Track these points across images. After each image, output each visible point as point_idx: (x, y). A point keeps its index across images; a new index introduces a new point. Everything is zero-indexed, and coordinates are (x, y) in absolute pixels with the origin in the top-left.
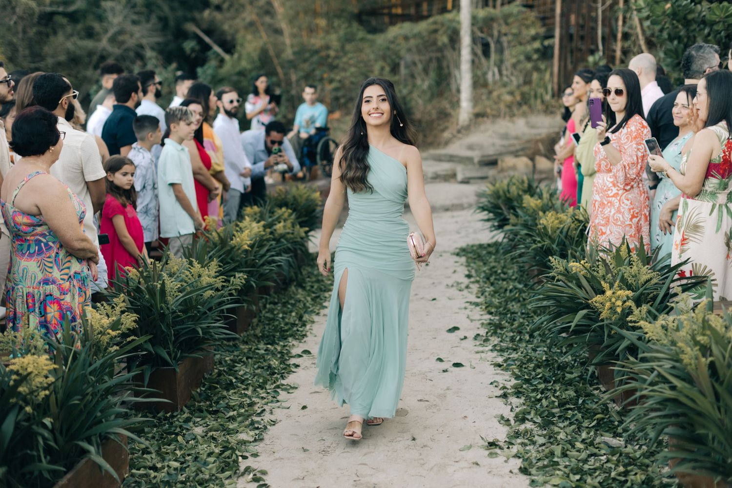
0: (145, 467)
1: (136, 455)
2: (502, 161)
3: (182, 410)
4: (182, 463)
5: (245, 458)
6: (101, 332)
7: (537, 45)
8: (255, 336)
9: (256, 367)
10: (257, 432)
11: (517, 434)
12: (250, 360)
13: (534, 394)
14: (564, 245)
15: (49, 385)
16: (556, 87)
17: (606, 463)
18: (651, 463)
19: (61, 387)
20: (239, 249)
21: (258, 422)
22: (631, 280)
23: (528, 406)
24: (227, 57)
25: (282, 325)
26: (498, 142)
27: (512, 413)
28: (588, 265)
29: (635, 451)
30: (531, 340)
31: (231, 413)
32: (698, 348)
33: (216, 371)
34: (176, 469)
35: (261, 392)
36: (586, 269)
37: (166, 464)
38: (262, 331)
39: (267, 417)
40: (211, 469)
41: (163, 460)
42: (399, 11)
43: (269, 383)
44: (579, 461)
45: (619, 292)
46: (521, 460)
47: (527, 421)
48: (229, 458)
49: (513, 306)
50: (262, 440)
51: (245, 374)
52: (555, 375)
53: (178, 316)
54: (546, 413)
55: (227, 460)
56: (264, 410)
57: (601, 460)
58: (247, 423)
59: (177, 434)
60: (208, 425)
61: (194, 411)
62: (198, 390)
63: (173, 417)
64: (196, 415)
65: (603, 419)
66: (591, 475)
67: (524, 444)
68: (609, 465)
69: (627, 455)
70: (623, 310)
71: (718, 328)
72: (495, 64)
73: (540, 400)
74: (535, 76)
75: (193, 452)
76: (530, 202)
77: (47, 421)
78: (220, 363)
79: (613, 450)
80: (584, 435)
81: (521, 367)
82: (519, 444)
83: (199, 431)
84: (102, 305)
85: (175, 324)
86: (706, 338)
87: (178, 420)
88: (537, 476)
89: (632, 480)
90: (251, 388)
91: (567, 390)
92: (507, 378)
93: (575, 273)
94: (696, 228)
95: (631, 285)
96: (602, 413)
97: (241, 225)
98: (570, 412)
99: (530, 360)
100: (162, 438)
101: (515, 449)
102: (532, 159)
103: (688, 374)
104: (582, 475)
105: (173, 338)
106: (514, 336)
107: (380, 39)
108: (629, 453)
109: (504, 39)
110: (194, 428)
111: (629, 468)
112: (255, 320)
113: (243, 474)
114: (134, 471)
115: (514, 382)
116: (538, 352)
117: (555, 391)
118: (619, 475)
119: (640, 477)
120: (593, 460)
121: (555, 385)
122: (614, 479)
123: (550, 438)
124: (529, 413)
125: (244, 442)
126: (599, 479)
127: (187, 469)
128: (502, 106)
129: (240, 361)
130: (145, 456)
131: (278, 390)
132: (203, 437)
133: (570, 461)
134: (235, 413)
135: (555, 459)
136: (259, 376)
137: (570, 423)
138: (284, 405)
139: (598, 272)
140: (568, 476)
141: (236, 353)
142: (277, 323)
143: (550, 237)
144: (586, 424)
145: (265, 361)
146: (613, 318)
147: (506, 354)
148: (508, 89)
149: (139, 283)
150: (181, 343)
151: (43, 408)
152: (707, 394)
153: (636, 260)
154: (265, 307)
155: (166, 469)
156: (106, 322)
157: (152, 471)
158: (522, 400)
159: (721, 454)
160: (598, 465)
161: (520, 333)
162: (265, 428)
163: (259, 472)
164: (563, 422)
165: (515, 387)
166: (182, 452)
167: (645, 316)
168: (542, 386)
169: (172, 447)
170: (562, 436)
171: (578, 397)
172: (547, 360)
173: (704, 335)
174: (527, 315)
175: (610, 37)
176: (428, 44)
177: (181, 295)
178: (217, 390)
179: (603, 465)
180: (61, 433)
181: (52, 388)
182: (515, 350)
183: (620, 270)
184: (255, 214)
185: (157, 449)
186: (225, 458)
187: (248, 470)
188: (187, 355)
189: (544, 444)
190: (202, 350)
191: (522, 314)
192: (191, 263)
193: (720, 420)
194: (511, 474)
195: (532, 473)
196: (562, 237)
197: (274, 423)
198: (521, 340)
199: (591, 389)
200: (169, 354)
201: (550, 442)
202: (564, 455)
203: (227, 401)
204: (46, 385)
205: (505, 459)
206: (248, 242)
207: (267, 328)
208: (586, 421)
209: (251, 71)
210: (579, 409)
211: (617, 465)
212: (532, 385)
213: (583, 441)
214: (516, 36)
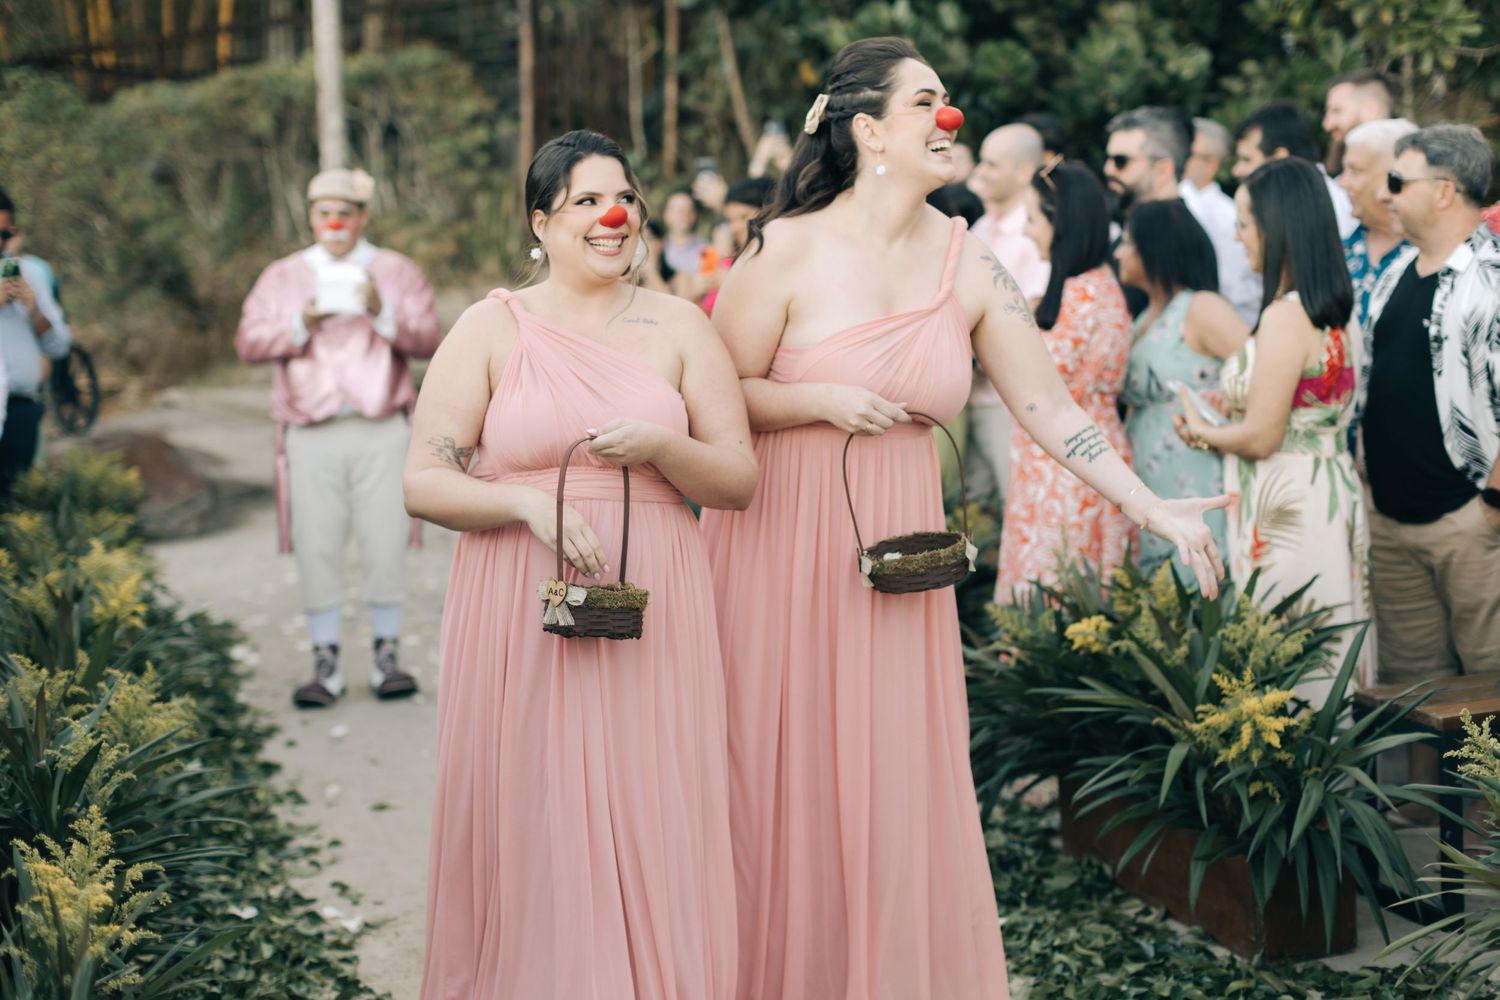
7: (480, 134)
22: (1254, 657)
28: (1105, 626)
42: (108, 59)
74: (482, 202)
94: (1283, 516)
109: (407, 126)
146: (1254, 759)
148: (422, 228)
153: (1251, 608)
214: (436, 113)
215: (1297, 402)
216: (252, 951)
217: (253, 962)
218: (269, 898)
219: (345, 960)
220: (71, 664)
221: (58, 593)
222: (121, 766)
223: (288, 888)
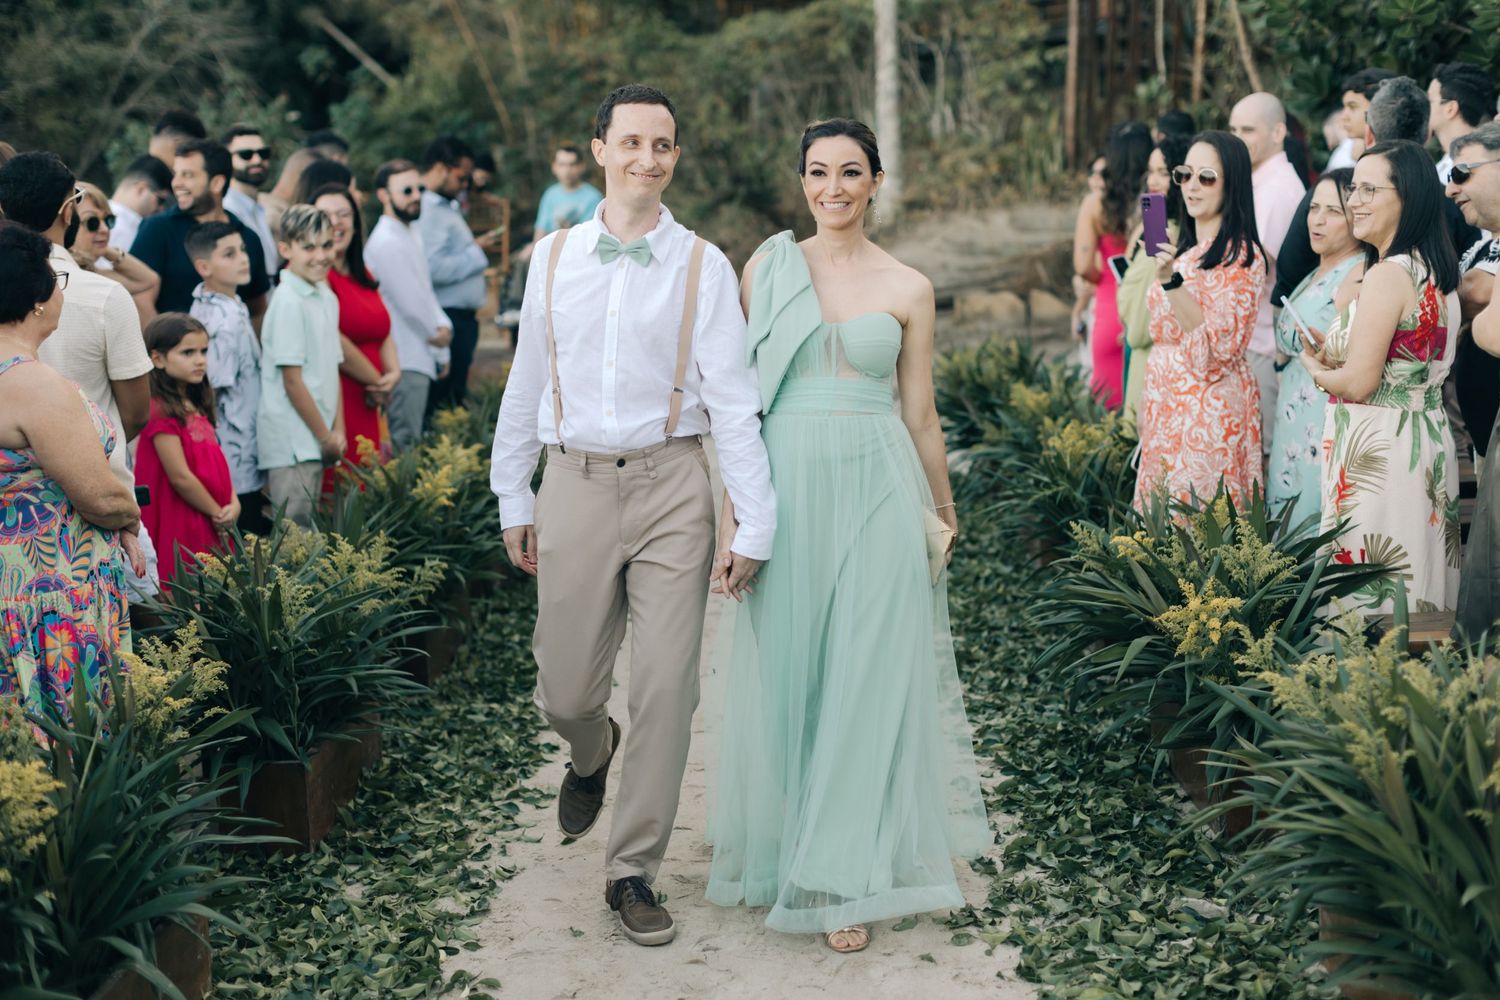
0: (245, 976)
1: (226, 949)
2: (963, 301)
3: (318, 849)
4: (322, 966)
5: (452, 951)
6: (151, 702)
7: (1031, 59)
8: (465, 682)
9: (469, 751)
10: (475, 894)
11: (1011, 894)
12: (456, 737)
13: (1041, 806)
14: (1098, 491)
15: (46, 823)
16: (1070, 147)
17: (1192, 953)
18: (1283, 953)
19: (71, 821)
20: (429, 505)
21: (477, 873)
22: (1237, 574)
23: (1030, 831)
24: (392, 82)
25: (521, 660)
26: (955, 261)
27: (997, 847)
28: (1149, 541)
29: (1251, 929)
30: (1033, 686)
31: (422, 855)
32: (1382, 730)
33: (387, 761)
34: (309, 979)
35: (481, 806)
36: (1145, 549)
37: (289, 967)
38: (479, 673)
39: (495, 862)
40: (382, 979)
41: (283, 958)
43: (497, 786)
44: (1137, 950)
45: (1216, 602)
46: (1019, 949)
47: (1028, 865)
48: (419, 953)
49: (992, 612)
50: (486, 912)
51: (447, 767)
52: (1082, 763)
53: (310, 656)
54: (1068, 847)
55: (416, 958)
56: (489, 846)
57: (1182, 948)
58: (454, 875)
59: (310, 903)
60: (373, 882)
61: (344, 849)
62: (351, 805)
63: (299, 863)
64: (348, 858)
65: (1183, 858)
66: (1162, 981)
67: (1024, 916)
68: (1200, 958)
69: (1236, 938)
70: (1223, 636)
71: (1424, 691)
72: (946, 99)
73: (1053, 819)
74: (1028, 123)
75: (344, 941)
76: (1025, 396)
77: (44, 899)
78: (395, 744)
79: (1207, 927)
80: (1146, 894)
81: (1014, 745)
82: (1015, 914)
83: (354, 893)
84: (152, 643)
85: (301, 673)
86: (1398, 710)
87: (310, 871)
88: (1055, 983)
89: (1247, 992)
90: (459, 799)
91: (1108, 796)
92: (986, 769)
93: (1125, 557)
94: (1369, 462)
95: (1237, 583)
96: (1181, 845)
97: (432, 452)
98: (1115, 843)
99: (1031, 731)
100: (278, 910)
101: (1005, 927)
102: (1024, 297)
103: (1364, 784)
104: (1145, 983)
105: (298, 701)
106: (996, 678)
107: (709, 47)
108: (1237, 933)
109: (965, 48)
110: (344, 887)
111: (1240, 966)
112: (464, 649)
113: (449, 988)
114: (222, 985)
115: (1000, 778)
116: (1046, 714)
117: (1085, 798)
118: (1220, 980)
119: (1264, 985)
120: (1165, 949)
121: (1083, 784)
122: (1210, 990)
123: (1077, 901)
124: (1033, 847)
125: (450, 918)
126: (1180, 989)
127: (333, 980)
128: (961, 186)
129: (436, 739)
130: (244, 951)
131: (516, 802)
132: (363, 908)
133: (1120, 951)
134: (429, 853)
135: (1090, 948)
136: (476, 770)
137: (1117, 868)
138: (530, 833)
139: (1169, 555)
140: (1116, 985)
141: (426, 722)
142: (508, 655)
143: (1070, 477)
144: (1149, 869)
145: (487, 738)
146: (1203, 654)
147: (981, 718)
148: (973, 150)
149: (226, 586)
150: (315, 708)
151: (33, 871)
152: (1402, 824)
153: (1247, 533)
154: (483, 618)
155: (289, 979)
156: (160, 679)
157: (259, 985)
158: (1017, 819)
159: (1428, 945)
160: (1176, 958)
161: (1009, 671)
162: (493, 885)
163: (481, 982)
164: (1102, 864)
165: (1002, 789)
166: (321, 941)
167: (1271, 657)
168: (1058, 787)
169: (300, 930)
170: (1101, 896)
171: (1132, 809)
172: (1065, 732)
173: (1395, 704)
174: (1023, 634)
175: (1180, 43)
176: (808, 56)
177: (313, 610)
178: (389, 804)
179: (1186, 960)
180: (71, 919)
181: (51, 828)
182: (1000, 708)
183: (1215, 553)
184: (461, 424)
185: (268, 935)
186: (411, 953)
187: (460, 978)
188: (327, 734)
189: (1066, 915)
190: (358, 721)
191: (1013, 630)
192: (333, 542)
193: (1427, 876)
194: (1000, 981)
195: (1043, 977)
196: (1094, 474)
197: (509, 874)
198: (1011, 688)
199: (1158, 792)
200: (290, 733)
201: (1078, 911)
202: (1108, 938)
203: (412, 828)
204: (39, 823)
205: (986, 947)
206: (449, 491)
207: (489, 665)
208: (1149, 863)
209: (442, 110)
210: (1134, 837)
211: (1214, 958)
212: (1037, 786)
213: (1144, 908)
214: (989, 41)
215: (1392, 355)
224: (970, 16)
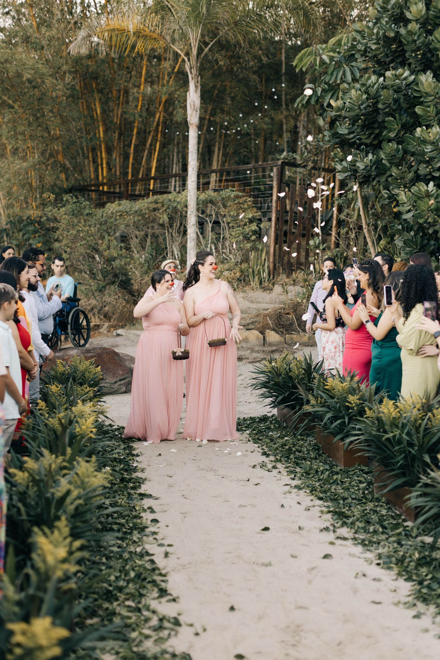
7: (254, 227)
74: (253, 255)
102: (262, 333)
216: (127, 574)
217: (127, 578)
218: (136, 552)
219: (163, 581)
220: (64, 454)
221: (63, 421)
222: (79, 497)
223: (144, 548)
224: (225, 206)
